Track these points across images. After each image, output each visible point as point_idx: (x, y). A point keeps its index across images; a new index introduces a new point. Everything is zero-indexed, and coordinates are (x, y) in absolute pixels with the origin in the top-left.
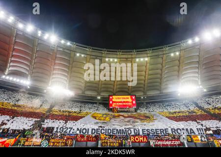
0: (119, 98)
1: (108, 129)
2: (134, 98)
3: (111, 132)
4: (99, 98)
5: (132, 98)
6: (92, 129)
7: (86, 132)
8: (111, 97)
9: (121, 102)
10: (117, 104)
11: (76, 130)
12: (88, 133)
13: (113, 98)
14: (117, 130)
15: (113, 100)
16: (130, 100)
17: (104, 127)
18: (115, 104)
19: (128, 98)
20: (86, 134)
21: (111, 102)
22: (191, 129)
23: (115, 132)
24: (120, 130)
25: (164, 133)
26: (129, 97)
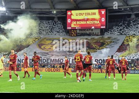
0: (81, 14)
1: (43, 59)
2: (103, 12)
3: (45, 62)
4: (55, 12)
5: (100, 13)
6: (30, 60)
8: (69, 13)
9: (83, 20)
10: (78, 23)
13: (71, 14)
14: (51, 60)
15: (73, 17)
16: (97, 16)
18: (75, 23)
19: (94, 14)
21: (69, 21)
23: (50, 62)
24: (54, 60)
26: (96, 11)
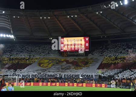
1: (42, 75)
3: (44, 76)
6: (32, 75)
7: (28, 77)
11: (22, 76)
12: (29, 77)
14: (48, 75)
17: (40, 73)
20: (28, 78)
22: (92, 75)
24: (50, 75)
25: (76, 77)
